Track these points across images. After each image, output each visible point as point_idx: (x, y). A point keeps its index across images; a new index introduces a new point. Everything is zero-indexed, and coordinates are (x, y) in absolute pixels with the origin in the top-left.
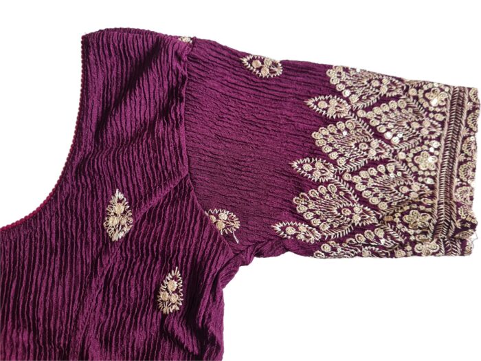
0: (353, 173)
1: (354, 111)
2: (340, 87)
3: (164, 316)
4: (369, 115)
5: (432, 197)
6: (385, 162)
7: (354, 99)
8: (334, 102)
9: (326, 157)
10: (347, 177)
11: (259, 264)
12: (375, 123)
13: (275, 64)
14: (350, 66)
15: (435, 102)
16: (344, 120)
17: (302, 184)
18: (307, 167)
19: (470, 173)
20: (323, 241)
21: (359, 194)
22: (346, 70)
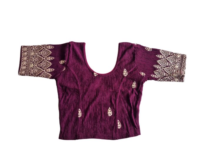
0: (164, 68)
1: (164, 58)
2: (162, 53)
3: (133, 89)
4: (167, 58)
5: (177, 72)
6: (169, 66)
7: (164, 55)
8: (161, 56)
9: (159, 65)
10: (163, 68)
11: (148, 81)
12: (168, 60)
13: (151, 49)
14: (164, 50)
15: (178, 57)
16: (162, 59)
17: (155, 69)
18: (156, 66)
19: (184, 69)
20: (159, 78)
21: (165, 71)
22: (163, 50)
